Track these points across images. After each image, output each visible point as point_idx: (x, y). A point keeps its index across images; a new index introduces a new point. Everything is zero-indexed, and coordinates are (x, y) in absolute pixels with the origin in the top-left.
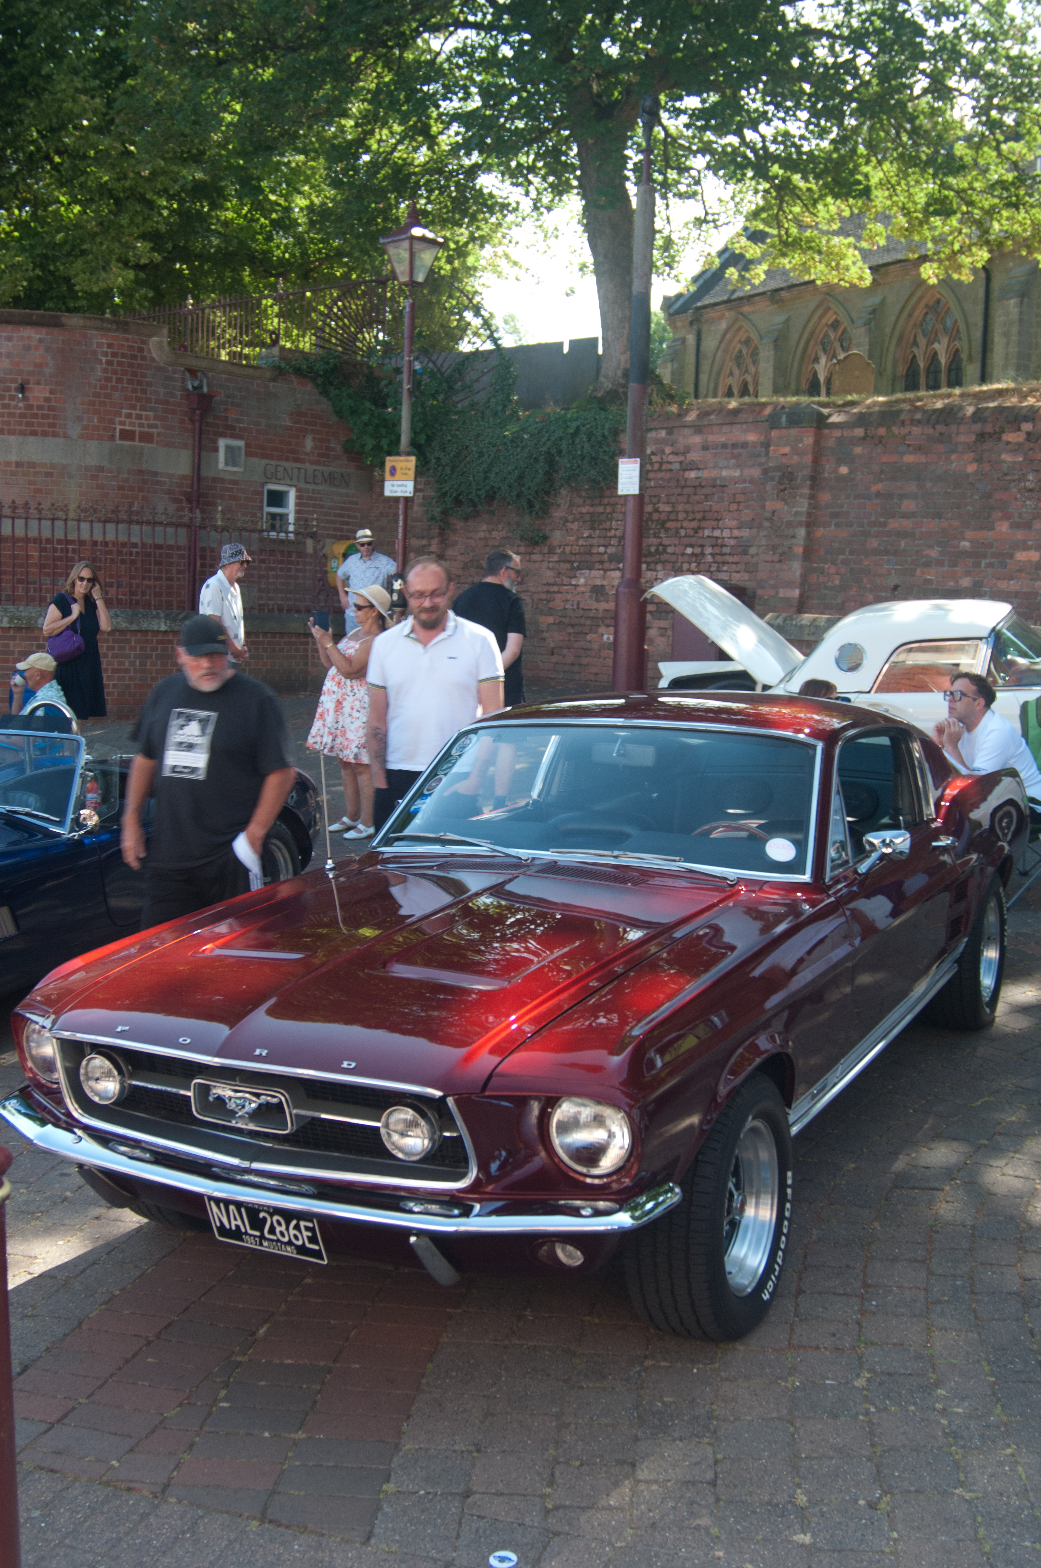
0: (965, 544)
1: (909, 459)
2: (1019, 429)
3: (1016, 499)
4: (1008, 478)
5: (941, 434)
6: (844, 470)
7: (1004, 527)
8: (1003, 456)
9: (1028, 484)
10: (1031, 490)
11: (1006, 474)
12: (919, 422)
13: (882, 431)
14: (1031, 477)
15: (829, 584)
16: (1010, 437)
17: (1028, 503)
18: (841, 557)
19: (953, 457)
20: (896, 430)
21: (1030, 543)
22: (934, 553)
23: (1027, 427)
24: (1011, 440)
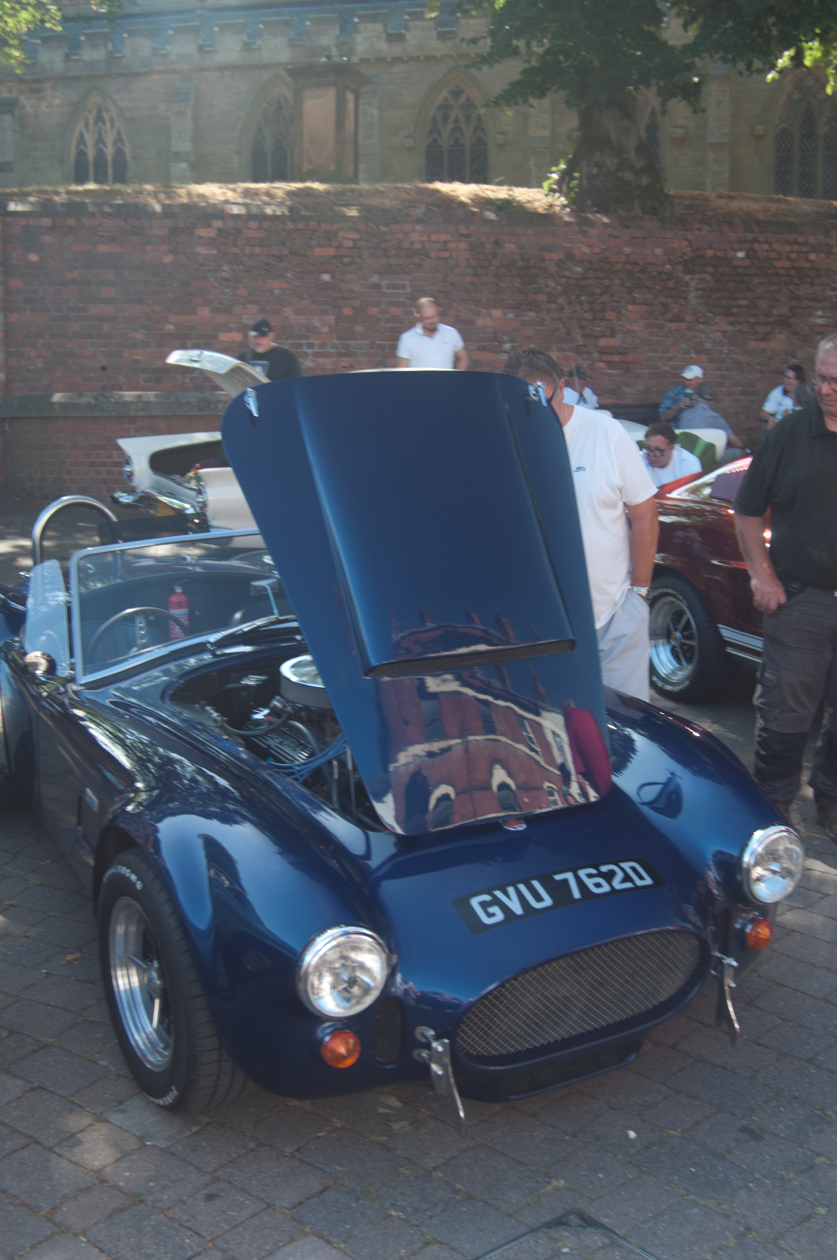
0: (170, 327)
1: (103, 249)
2: (210, 226)
3: (214, 287)
4: (205, 268)
5: (134, 227)
6: (33, 258)
7: (205, 312)
8: (198, 249)
9: (224, 274)
10: (227, 280)
11: (202, 265)
12: (109, 215)
13: (71, 222)
14: (226, 268)
15: (32, 367)
16: (202, 232)
17: (227, 290)
18: (41, 341)
19: (149, 248)
20: (86, 221)
21: (232, 325)
22: (139, 336)
23: (218, 224)
24: (203, 235)
